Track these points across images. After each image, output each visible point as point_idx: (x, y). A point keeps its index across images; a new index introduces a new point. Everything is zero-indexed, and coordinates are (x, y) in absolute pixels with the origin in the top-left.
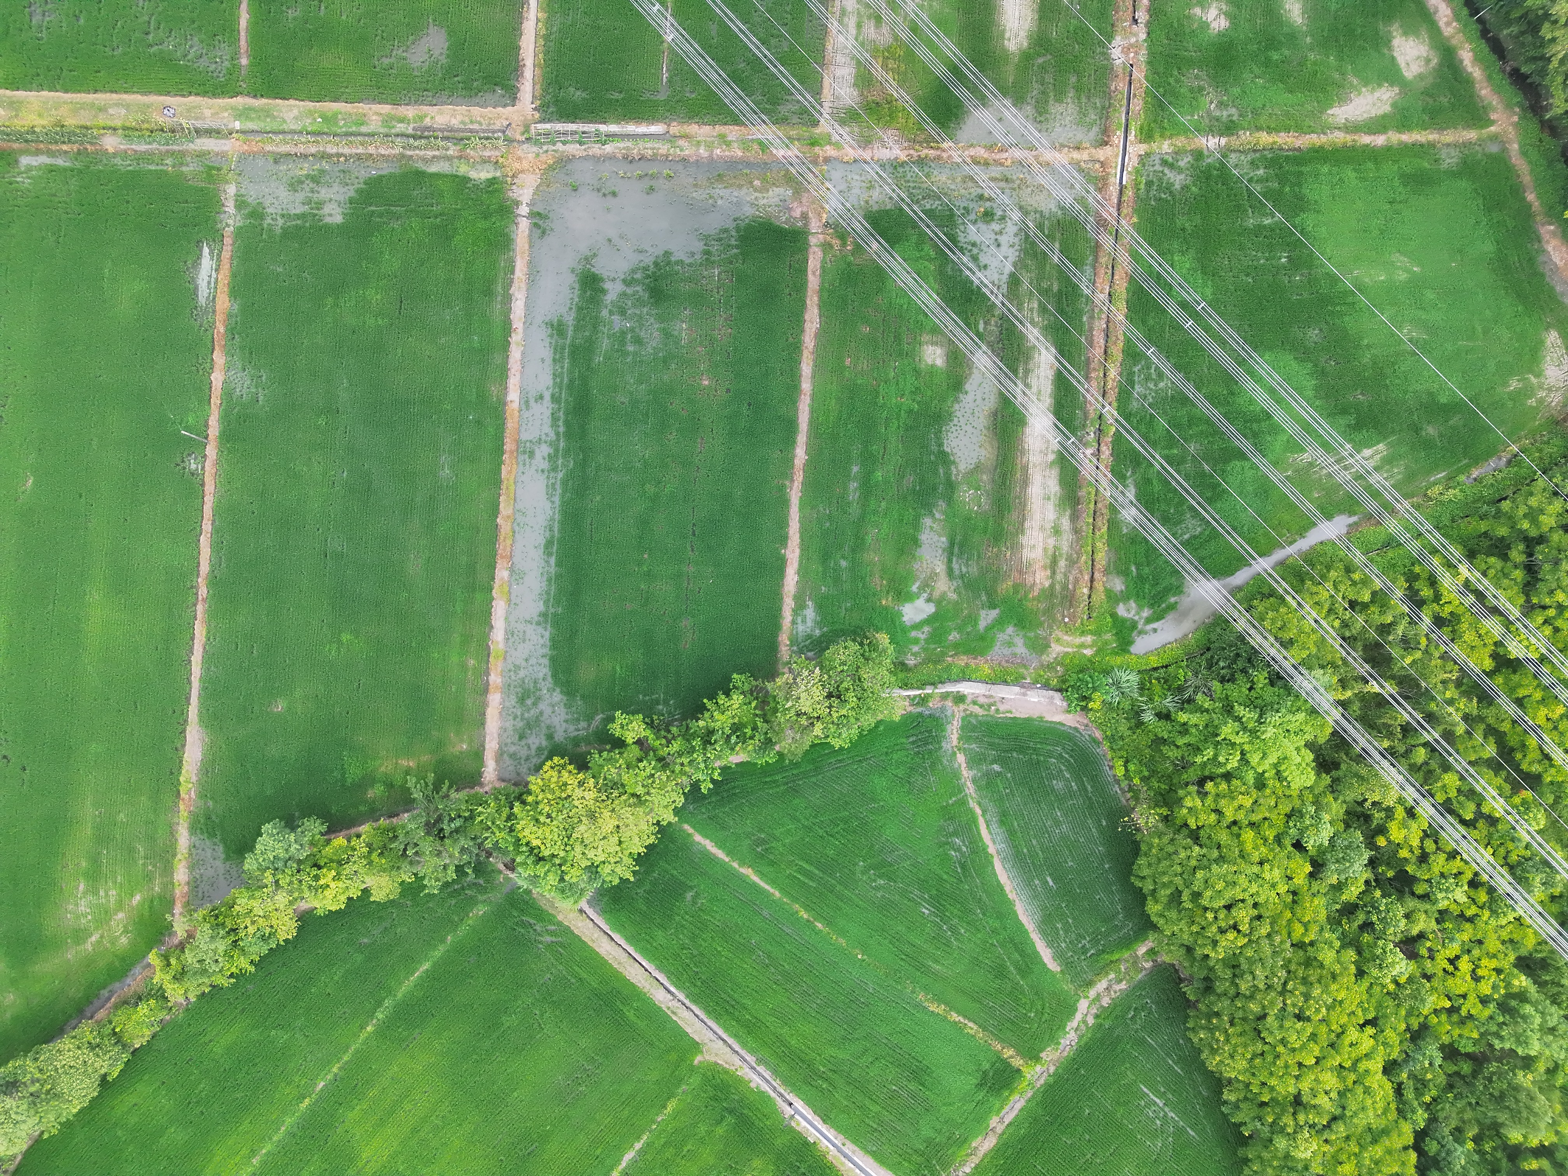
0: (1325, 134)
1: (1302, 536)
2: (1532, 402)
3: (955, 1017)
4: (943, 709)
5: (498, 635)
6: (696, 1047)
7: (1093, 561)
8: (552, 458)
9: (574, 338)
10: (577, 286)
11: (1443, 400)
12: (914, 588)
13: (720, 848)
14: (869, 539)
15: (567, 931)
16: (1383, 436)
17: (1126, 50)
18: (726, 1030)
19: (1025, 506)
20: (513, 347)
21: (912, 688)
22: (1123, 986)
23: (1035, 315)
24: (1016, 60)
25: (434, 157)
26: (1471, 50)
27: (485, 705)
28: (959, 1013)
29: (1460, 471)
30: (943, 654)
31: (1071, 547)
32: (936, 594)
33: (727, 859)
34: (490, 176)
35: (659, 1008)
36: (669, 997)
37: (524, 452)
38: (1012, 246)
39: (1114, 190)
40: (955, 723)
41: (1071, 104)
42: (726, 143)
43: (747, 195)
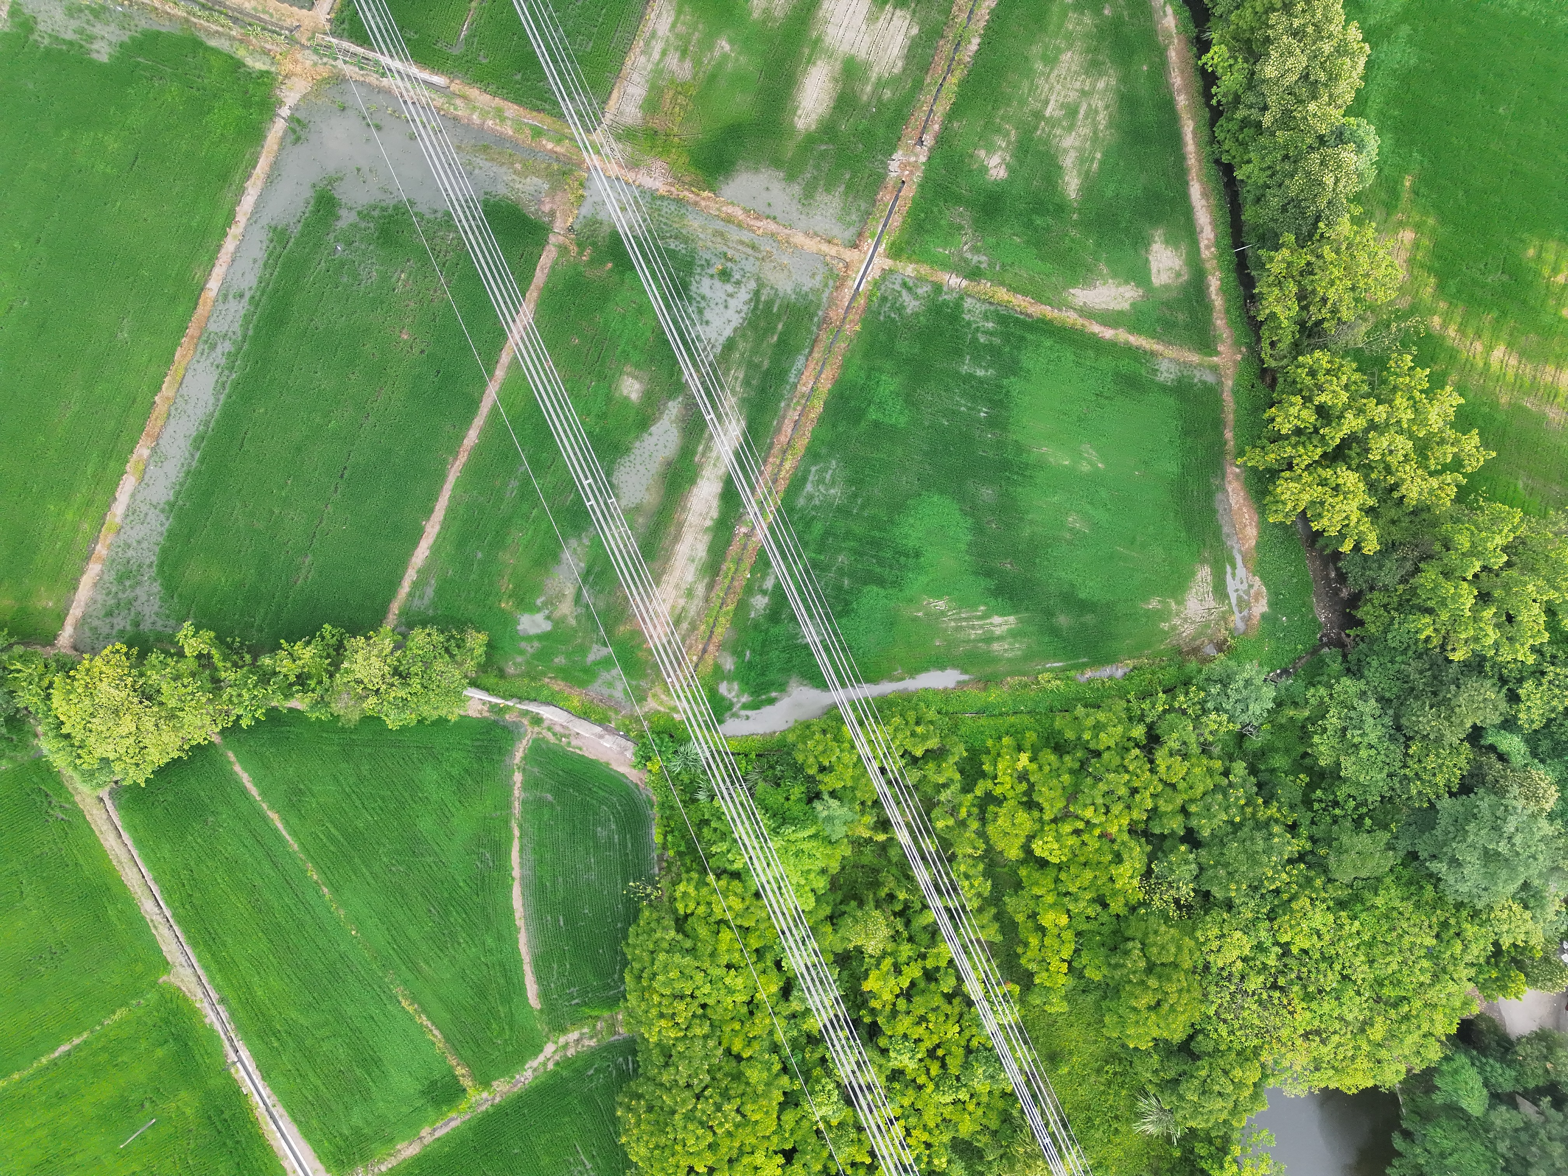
0: (1060, 310)
1: (912, 677)
2: (1165, 626)
3: (424, 1020)
4: (517, 725)
5: (119, 509)
6: (166, 965)
7: (712, 632)
8: (232, 357)
9: (292, 252)
10: (312, 202)
11: (1082, 595)
12: (539, 602)
13: (256, 785)
14: (509, 540)
15: (81, 814)
16: (1015, 610)
17: (904, 166)
18: (200, 960)
19: (669, 559)
20: (229, 238)
21: (497, 696)
22: (593, 1043)
23: (738, 384)
24: (800, 138)
25: (217, 32)
26: (1221, 280)
27: (83, 573)
28: (429, 1018)
29: (1075, 667)
30: (543, 674)
31: (698, 614)
32: (557, 614)
33: (258, 798)
34: (264, 68)
35: (143, 918)
36: (156, 910)
37: (206, 342)
38: (739, 312)
39: (847, 293)
40: (524, 742)
41: (837, 197)
42: (502, 117)
43: (505, 174)
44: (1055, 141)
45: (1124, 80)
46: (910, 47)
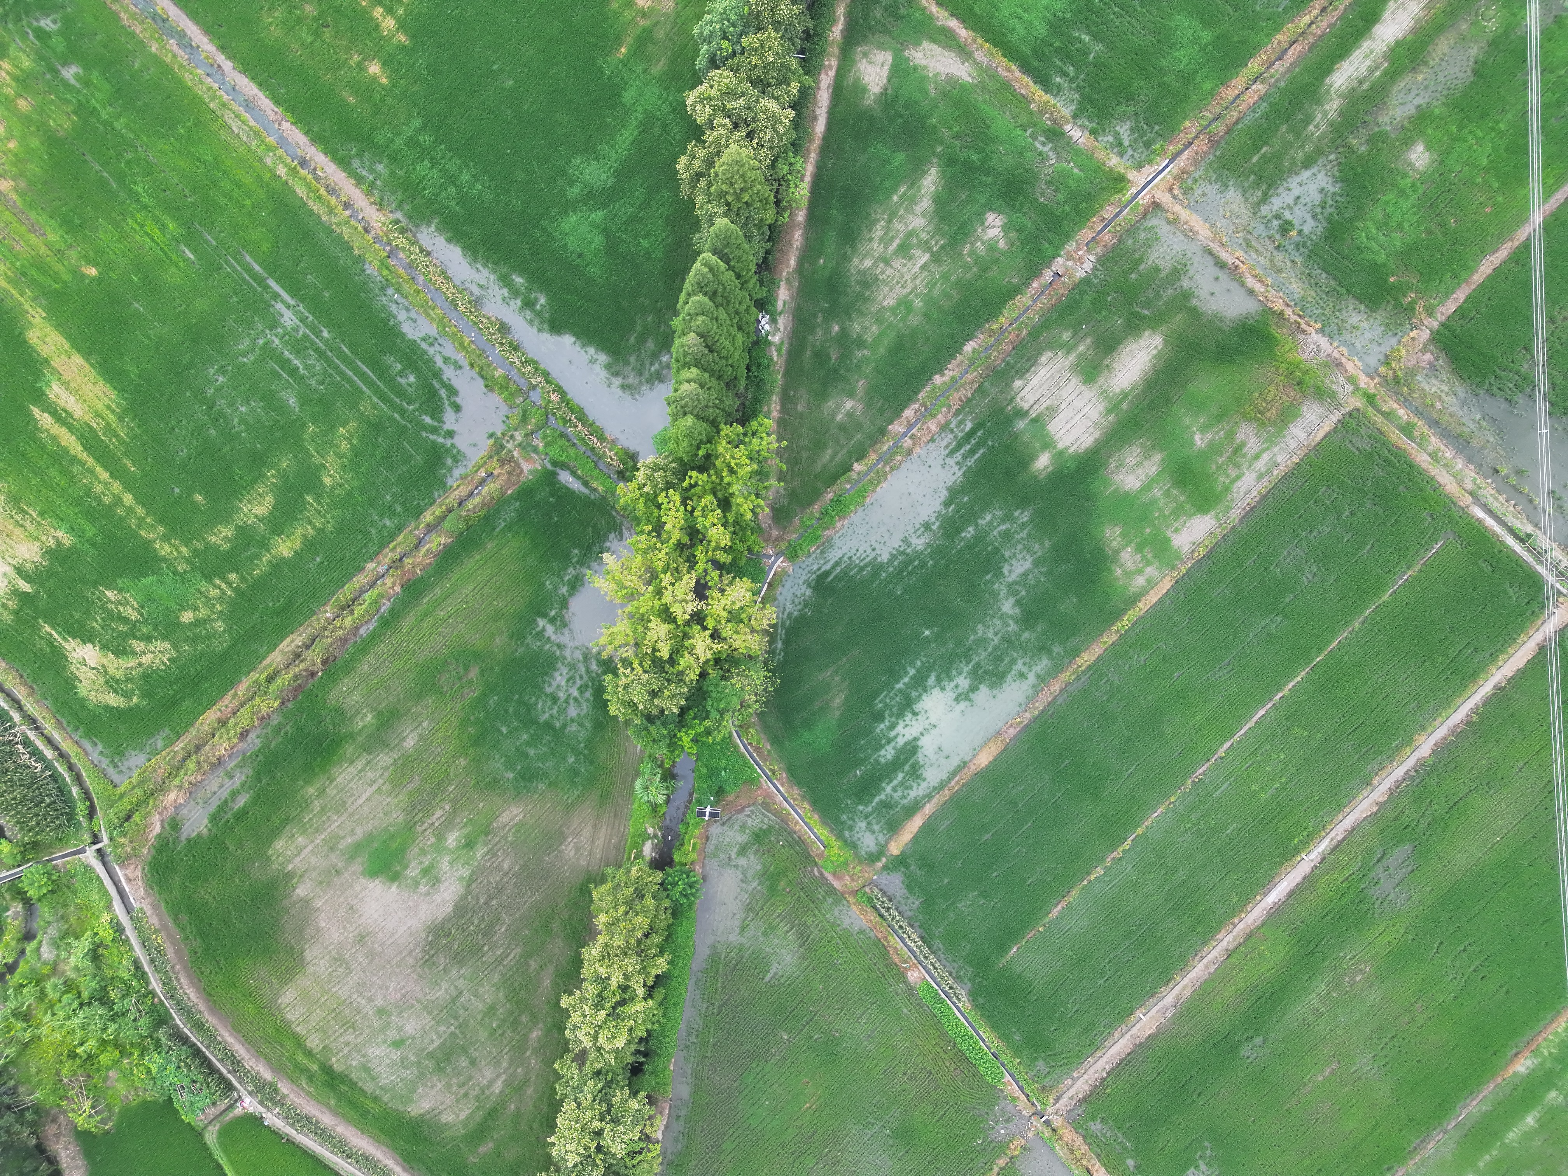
0: (990, 65)
17: (1080, 261)
24: (1163, 328)
38: (1288, 189)
39: (1182, 161)
41: (1152, 258)
42: (1434, 456)
43: (1452, 403)
44: (930, 228)
45: (845, 258)
46: (1028, 371)
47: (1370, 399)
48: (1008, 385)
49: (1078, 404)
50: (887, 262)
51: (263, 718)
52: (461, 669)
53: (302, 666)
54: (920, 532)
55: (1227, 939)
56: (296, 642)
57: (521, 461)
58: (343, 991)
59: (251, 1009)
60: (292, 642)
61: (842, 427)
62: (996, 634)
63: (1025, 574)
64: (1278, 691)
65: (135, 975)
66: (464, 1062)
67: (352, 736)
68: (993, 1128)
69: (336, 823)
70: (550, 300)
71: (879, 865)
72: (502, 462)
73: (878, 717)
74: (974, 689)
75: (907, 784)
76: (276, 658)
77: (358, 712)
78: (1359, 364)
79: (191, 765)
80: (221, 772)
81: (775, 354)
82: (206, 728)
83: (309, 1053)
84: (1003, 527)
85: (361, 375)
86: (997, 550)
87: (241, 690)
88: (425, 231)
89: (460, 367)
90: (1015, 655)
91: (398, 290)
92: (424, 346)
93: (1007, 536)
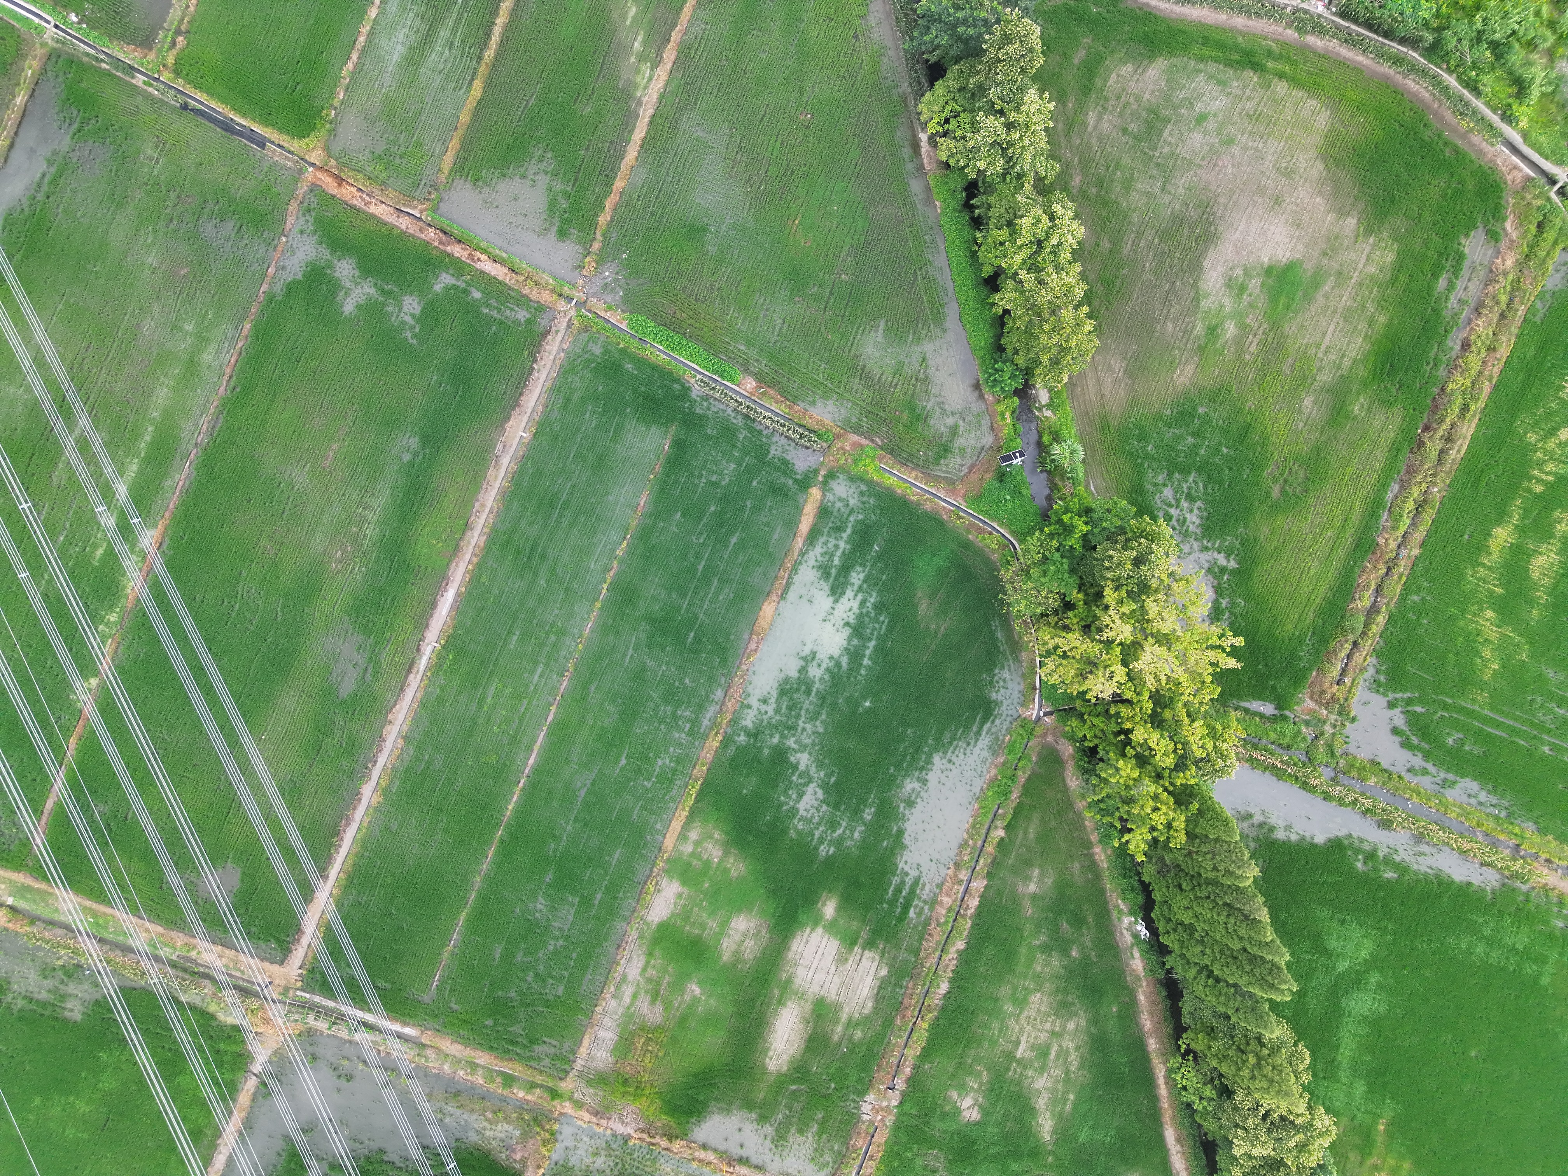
10: (284, 1155)
17: (876, 1110)
24: (771, 1080)
34: (235, 1022)
41: (811, 1139)
42: (473, 1066)
43: (476, 1121)
44: (1027, 1082)
45: (1094, 1021)
46: (880, 987)
47: (555, 1094)
48: (891, 967)
49: (820, 977)
50: (1053, 1033)
51: (1455, 369)
52: (1290, 491)
53: (1441, 433)
54: (914, 796)
55: (475, 539)
56: (1455, 452)
57: (1317, 708)
58: (1273, 146)
59: (1350, 94)
60: (1459, 451)
61: (1028, 863)
62: (804, 729)
63: (800, 796)
64: (524, 788)
65: (1476, 82)
66: (1133, 127)
67: (1365, 384)
68: (617, 273)
69: (1346, 299)
70: (1352, 869)
71: (822, 473)
72: (1334, 699)
73: (879, 607)
74: (803, 670)
75: (827, 557)
76: (1468, 430)
77: (1369, 410)
78: (579, 1123)
79: (1504, 299)
80: (1472, 303)
81: (1122, 906)
82: (1504, 339)
83: (1281, 76)
84: (839, 832)
85: (1498, 725)
86: (836, 807)
87: (1486, 387)
88: (1495, 883)
89: (1409, 771)
90: (778, 718)
91: (1497, 818)
92: (1451, 777)
93: (833, 825)
